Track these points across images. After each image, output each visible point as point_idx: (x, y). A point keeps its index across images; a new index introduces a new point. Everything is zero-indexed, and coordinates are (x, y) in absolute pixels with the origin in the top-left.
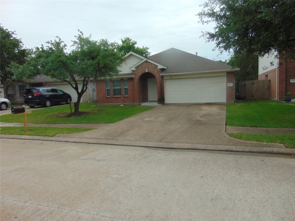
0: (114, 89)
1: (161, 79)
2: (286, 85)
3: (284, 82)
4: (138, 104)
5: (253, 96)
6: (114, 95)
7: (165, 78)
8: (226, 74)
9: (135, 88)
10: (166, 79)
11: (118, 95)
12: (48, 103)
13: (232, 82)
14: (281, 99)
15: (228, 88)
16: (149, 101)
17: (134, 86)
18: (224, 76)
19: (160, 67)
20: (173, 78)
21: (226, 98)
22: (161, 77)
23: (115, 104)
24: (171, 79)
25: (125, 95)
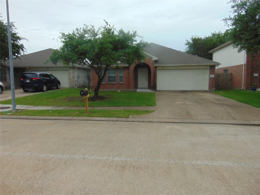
0: (109, 76)
1: (154, 69)
2: (251, 78)
3: (250, 76)
4: (133, 90)
5: (219, 86)
6: (108, 82)
7: (157, 68)
8: (209, 67)
9: (130, 76)
10: (158, 70)
11: (113, 82)
12: (45, 88)
13: (214, 74)
14: (247, 88)
15: (210, 79)
16: (138, 88)
17: (129, 74)
18: (208, 69)
19: (155, 58)
20: (165, 68)
21: (209, 87)
22: (154, 68)
23: (110, 89)
24: (163, 69)
25: (120, 82)
